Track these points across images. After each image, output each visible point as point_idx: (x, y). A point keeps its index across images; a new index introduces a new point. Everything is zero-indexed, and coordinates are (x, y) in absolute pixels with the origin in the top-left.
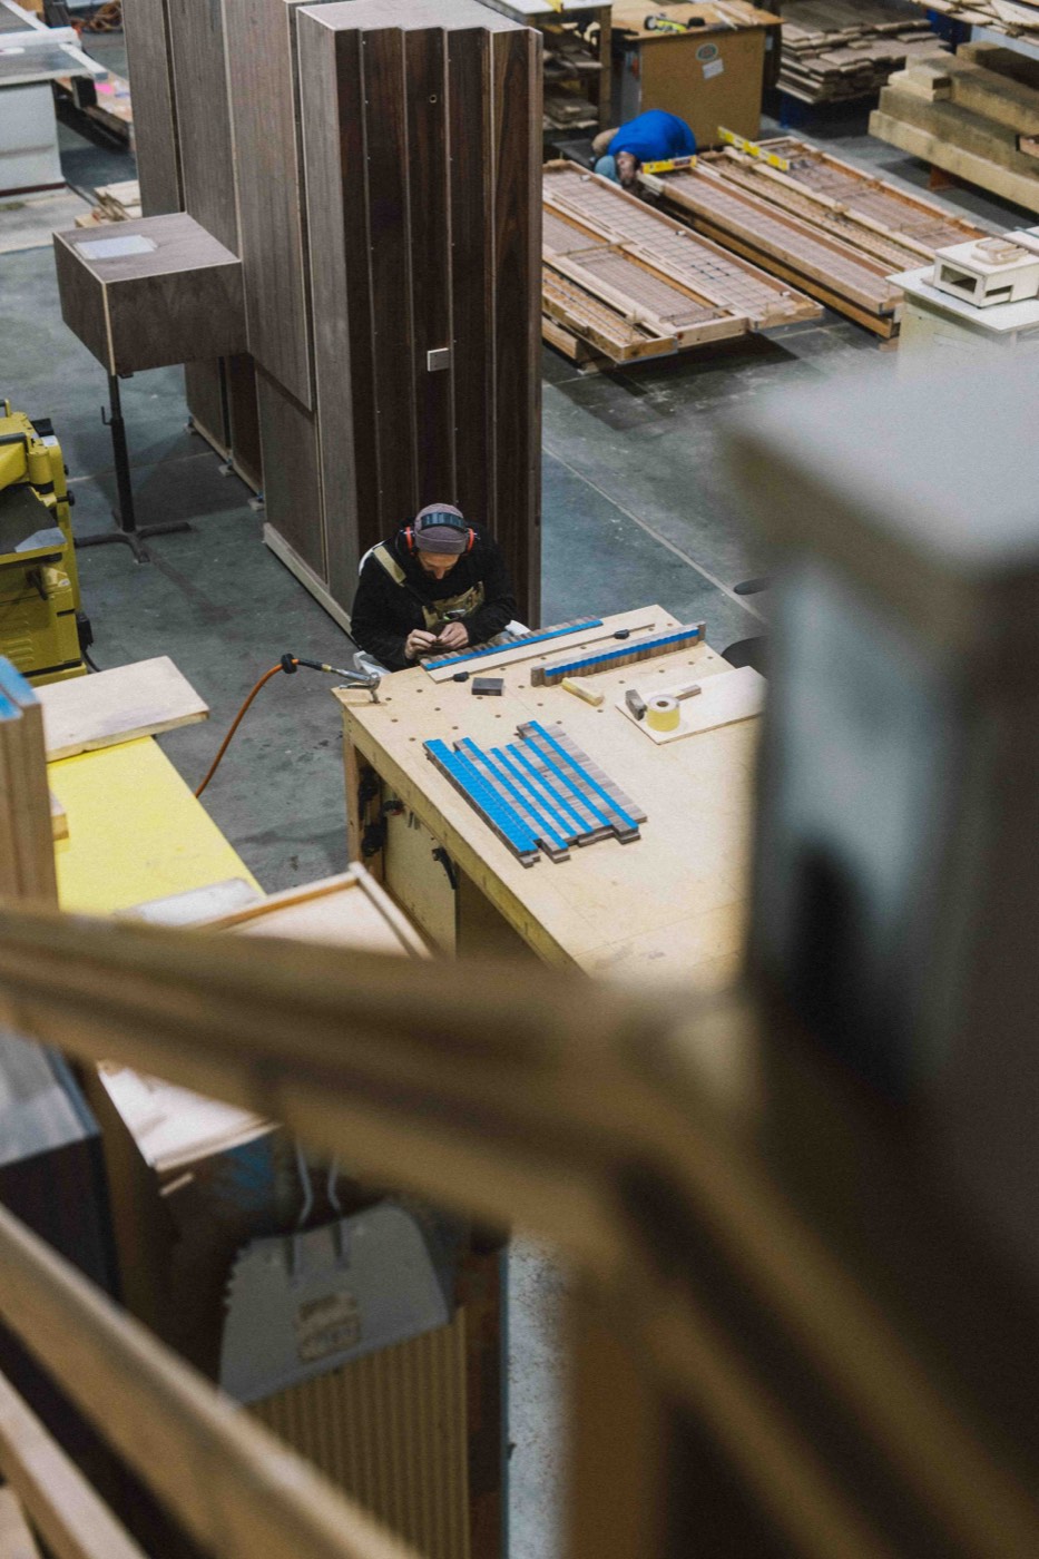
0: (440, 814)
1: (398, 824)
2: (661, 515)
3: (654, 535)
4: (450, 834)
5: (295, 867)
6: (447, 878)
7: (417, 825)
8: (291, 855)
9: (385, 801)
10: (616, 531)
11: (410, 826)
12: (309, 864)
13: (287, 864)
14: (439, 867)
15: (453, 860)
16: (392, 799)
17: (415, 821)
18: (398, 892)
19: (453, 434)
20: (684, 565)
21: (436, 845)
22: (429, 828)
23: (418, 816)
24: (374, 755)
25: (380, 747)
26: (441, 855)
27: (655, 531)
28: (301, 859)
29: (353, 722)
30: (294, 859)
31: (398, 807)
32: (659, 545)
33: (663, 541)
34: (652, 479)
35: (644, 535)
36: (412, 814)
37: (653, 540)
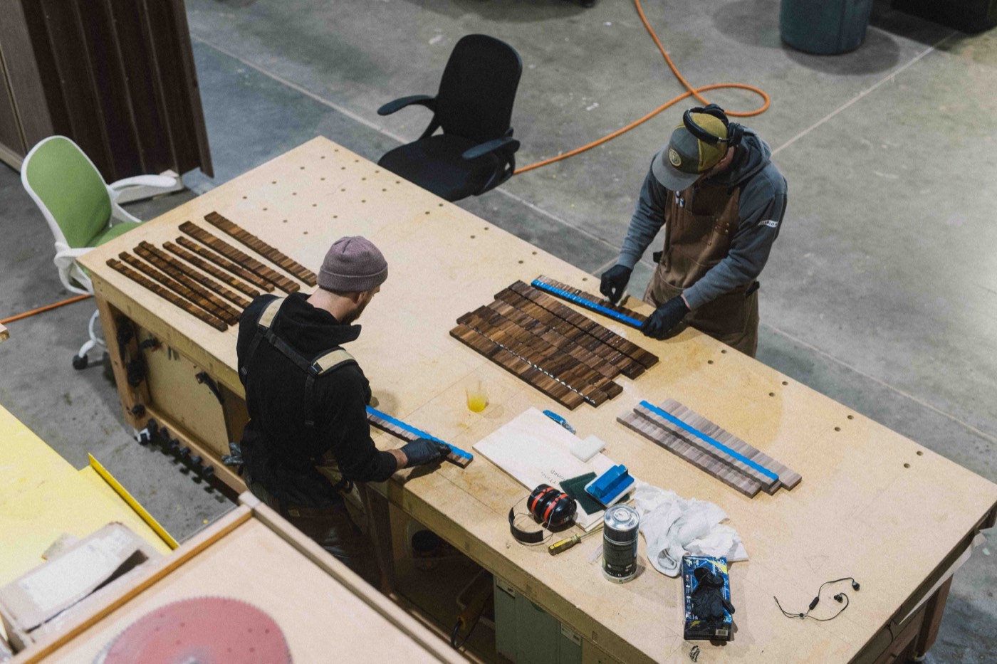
0: (203, 350)
1: (158, 359)
2: (274, 60)
3: (274, 77)
4: (214, 362)
5: (69, 402)
6: (213, 394)
7: (177, 356)
8: (63, 393)
9: (141, 342)
10: (244, 79)
11: (170, 358)
12: (80, 398)
13: (62, 402)
14: (205, 388)
15: (216, 381)
16: (148, 338)
17: (174, 354)
18: (168, 410)
19: (114, 25)
20: (302, 96)
21: (198, 371)
22: (189, 359)
23: (176, 349)
24: (129, 307)
25: (133, 301)
26: (204, 378)
27: (273, 73)
28: (73, 396)
29: (103, 284)
30: (66, 396)
31: (155, 343)
32: (279, 83)
33: (282, 81)
34: (258, 34)
35: (268, 79)
36: (170, 349)
37: (274, 80)
